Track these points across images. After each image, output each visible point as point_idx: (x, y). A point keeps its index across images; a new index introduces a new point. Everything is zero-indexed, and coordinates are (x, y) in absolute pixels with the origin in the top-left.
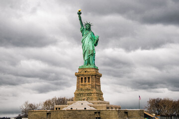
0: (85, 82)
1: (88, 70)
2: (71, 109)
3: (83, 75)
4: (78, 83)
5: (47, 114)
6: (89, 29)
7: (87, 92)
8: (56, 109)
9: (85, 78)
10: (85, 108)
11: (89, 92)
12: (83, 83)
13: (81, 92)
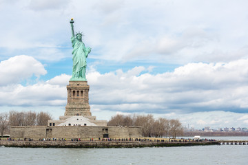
0: (78, 95)
1: (81, 83)
2: (70, 124)
3: (76, 88)
4: (69, 96)
5: (47, 130)
6: (80, 40)
7: (80, 106)
8: (50, 124)
9: (78, 91)
10: (85, 125)
11: (83, 106)
12: (76, 97)
13: (74, 106)
